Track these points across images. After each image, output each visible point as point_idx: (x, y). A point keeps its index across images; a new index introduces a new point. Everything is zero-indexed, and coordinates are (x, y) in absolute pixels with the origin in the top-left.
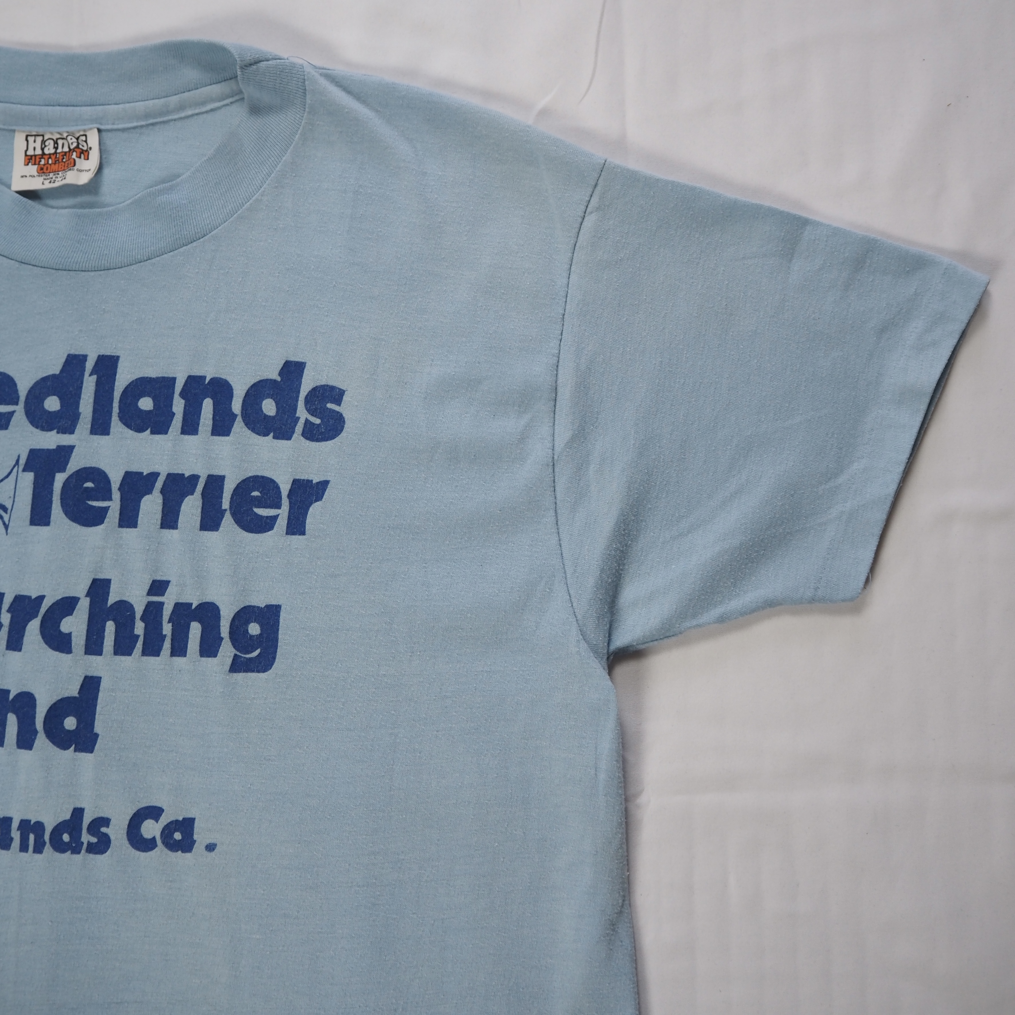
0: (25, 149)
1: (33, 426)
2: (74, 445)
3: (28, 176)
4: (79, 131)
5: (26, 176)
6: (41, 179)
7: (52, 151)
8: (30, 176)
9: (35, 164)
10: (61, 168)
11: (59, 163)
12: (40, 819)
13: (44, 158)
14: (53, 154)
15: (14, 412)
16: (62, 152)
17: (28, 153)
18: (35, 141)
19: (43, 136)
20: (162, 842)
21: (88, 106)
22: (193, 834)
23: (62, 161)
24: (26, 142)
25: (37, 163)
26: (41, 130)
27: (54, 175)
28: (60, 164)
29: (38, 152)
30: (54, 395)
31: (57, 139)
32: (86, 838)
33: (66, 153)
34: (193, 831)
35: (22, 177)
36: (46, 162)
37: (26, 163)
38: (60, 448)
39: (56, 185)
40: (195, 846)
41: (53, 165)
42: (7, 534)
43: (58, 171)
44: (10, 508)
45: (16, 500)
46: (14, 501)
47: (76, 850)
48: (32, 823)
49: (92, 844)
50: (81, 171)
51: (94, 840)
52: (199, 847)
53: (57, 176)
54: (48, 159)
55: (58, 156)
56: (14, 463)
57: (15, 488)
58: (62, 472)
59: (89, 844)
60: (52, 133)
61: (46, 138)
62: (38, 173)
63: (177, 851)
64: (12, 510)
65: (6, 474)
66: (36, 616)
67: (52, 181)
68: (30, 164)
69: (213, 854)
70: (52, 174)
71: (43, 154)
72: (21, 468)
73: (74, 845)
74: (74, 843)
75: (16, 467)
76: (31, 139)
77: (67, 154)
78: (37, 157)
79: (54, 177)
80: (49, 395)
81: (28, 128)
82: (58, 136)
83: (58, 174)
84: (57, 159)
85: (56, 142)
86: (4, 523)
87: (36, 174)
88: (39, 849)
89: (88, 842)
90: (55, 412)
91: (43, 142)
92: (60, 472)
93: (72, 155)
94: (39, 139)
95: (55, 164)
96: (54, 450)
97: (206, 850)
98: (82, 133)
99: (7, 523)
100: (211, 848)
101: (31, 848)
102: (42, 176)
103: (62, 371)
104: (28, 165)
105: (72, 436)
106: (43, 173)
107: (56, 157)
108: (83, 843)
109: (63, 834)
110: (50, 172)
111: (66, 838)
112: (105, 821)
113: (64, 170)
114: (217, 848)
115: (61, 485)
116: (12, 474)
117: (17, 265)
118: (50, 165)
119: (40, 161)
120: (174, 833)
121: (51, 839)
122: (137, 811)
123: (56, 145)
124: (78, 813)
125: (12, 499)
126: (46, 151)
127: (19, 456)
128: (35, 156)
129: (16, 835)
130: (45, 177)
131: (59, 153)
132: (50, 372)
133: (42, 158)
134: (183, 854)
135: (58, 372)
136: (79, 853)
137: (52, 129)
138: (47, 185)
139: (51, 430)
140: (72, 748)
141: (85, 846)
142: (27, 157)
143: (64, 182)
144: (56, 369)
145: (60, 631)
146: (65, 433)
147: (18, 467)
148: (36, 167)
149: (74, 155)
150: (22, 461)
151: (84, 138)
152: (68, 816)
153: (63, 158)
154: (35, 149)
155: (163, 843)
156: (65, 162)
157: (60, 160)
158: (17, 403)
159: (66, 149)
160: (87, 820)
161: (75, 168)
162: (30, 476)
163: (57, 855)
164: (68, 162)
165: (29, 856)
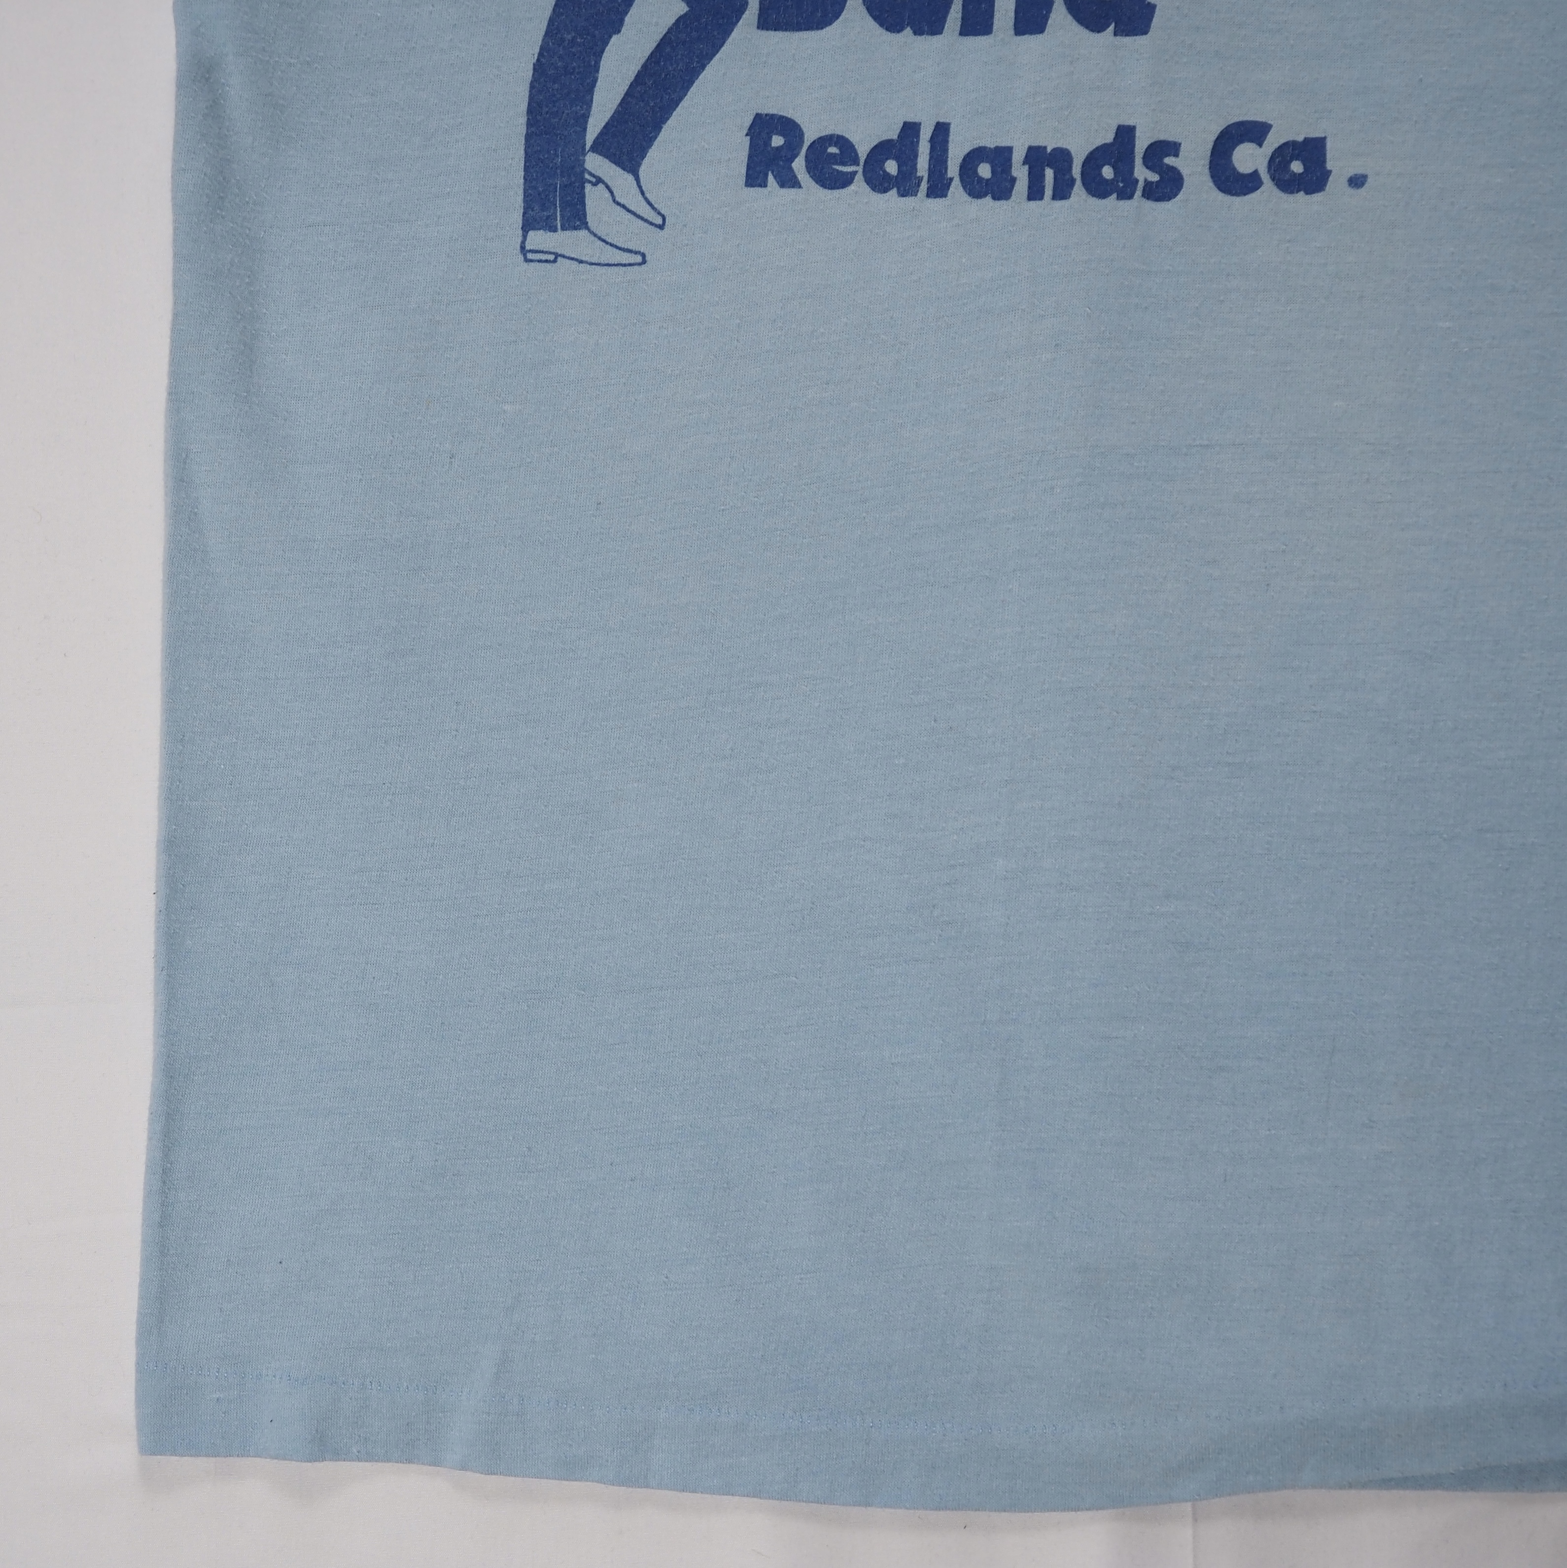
12: (1060, 144)
20: (1271, 177)
22: (1324, 161)
32: (1142, 174)
34: (1325, 155)
40: (1331, 178)
47: (1126, 194)
48: (1049, 150)
49: (1152, 183)
51: (1154, 177)
52: (1337, 183)
59: (1148, 184)
63: (1298, 192)
69: (1362, 191)
73: (1121, 185)
74: (1122, 182)
88: (1062, 192)
89: (1146, 180)
97: (1350, 185)
100: (1357, 181)
101: (1049, 192)
108: (1137, 181)
109: (1104, 165)
111: (1107, 172)
112: (1173, 148)
114: (1369, 180)
120: (1291, 162)
121: (1083, 174)
122: (1226, 128)
124: (1125, 134)
129: (1020, 173)
134: (1308, 197)
136: (1131, 197)
140: (1112, 28)
141: (1141, 185)
152: (1109, 138)
155: (1273, 179)
160: (1141, 145)
163: (1094, 202)
165: (1047, 205)
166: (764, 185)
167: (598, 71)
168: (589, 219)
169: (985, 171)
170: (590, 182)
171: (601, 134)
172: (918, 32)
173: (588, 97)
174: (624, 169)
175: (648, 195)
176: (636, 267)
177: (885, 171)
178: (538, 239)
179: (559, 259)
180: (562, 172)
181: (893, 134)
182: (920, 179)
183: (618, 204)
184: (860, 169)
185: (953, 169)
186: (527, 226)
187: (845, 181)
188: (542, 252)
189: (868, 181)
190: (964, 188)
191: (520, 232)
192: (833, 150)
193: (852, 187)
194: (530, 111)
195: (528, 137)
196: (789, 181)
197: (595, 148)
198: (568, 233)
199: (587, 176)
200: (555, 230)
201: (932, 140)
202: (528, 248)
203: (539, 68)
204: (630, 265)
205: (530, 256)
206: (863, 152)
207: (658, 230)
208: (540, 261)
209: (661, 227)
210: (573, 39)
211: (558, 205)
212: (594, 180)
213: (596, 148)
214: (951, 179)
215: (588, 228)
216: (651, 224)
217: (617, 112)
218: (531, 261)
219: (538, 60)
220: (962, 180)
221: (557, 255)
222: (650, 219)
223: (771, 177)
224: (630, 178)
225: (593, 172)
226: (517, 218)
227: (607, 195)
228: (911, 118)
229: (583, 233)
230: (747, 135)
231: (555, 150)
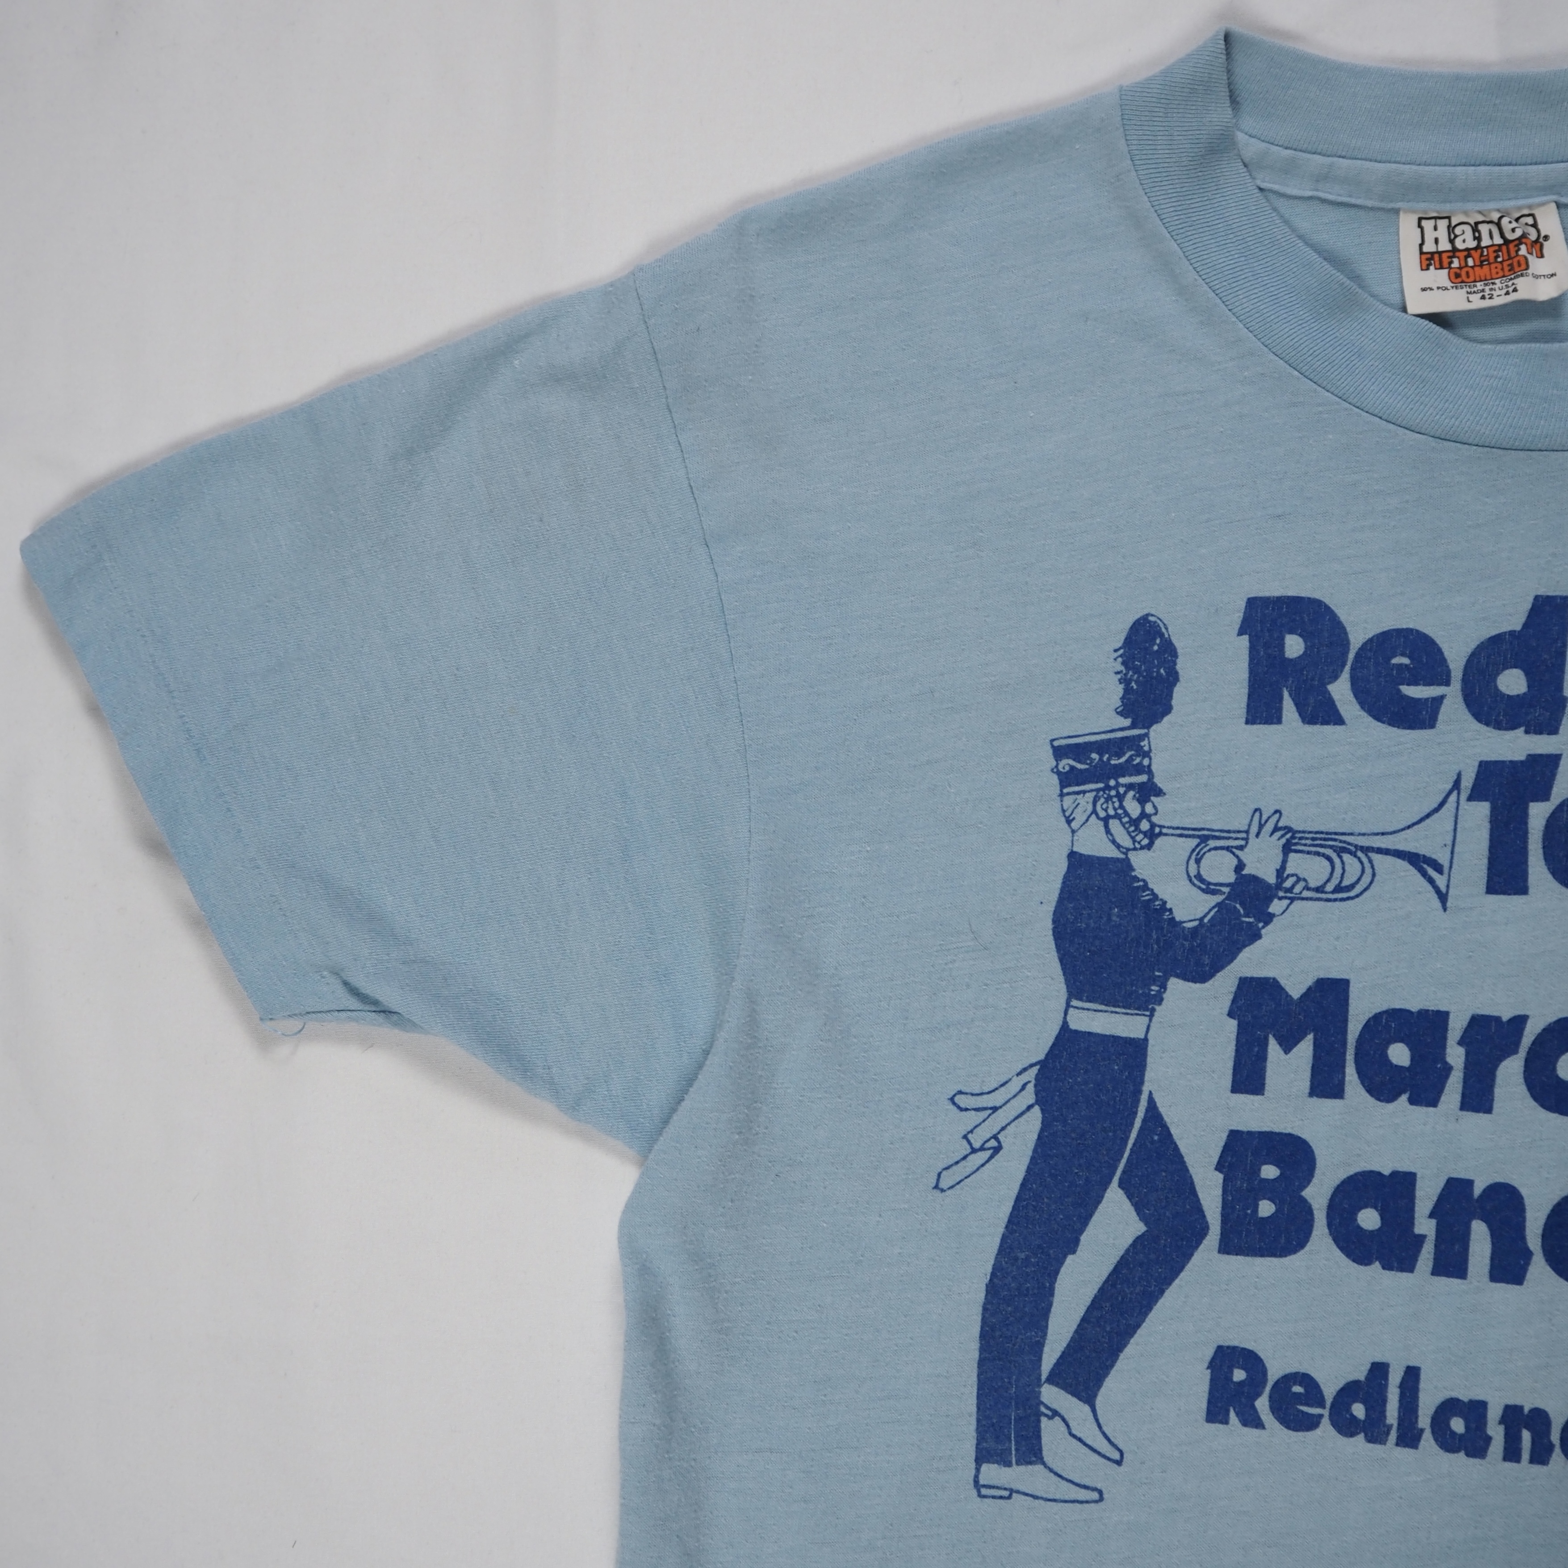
0: (1420, 242)
1: (1480, 721)
2: (1558, 752)
3: (1435, 287)
4: (1519, 208)
5: (1431, 289)
6: (1462, 293)
7: (1472, 244)
8: (1438, 288)
9: (1442, 268)
10: (1497, 273)
11: (1489, 264)
12: (1540, 1405)
13: (1458, 258)
14: (1476, 249)
15: (1442, 697)
16: (1493, 245)
17: (1426, 249)
18: (1435, 228)
19: (1449, 218)
21: (1536, 164)
23: (1496, 262)
24: (1419, 230)
25: (1445, 264)
26: (1445, 208)
27: (1486, 285)
28: (1493, 266)
29: (1445, 246)
30: (1516, 668)
31: (1477, 224)
33: (1500, 245)
35: (1424, 290)
36: (1463, 264)
37: (1424, 267)
38: (1534, 759)
39: (1498, 301)
41: (1476, 269)
42: (1445, 910)
43: (1492, 279)
44: (1446, 865)
45: (1457, 849)
46: (1452, 853)
48: (1526, 1410)
50: (1537, 277)
53: (1491, 286)
54: (1466, 257)
55: (1485, 253)
56: (1449, 786)
57: (1455, 830)
58: (1543, 801)
60: (1466, 213)
61: (1453, 223)
62: (1453, 283)
64: (1451, 867)
65: (1435, 805)
66: (1515, 1052)
67: (1487, 297)
68: (1432, 268)
70: (1482, 283)
71: (1455, 250)
72: (1464, 796)
75: (1455, 793)
76: (1428, 225)
77: (1504, 248)
78: (1444, 256)
79: (1487, 288)
80: (1505, 668)
81: (1423, 205)
82: (1480, 218)
83: (1493, 284)
84: (1483, 258)
85: (1475, 228)
86: (1438, 891)
87: (1449, 284)
88: (1541, 1457)
90: (1518, 696)
91: (1451, 229)
92: (1537, 801)
93: (1519, 249)
94: (1443, 224)
95: (1481, 266)
96: (1522, 762)
98: (1526, 212)
99: (1443, 890)
101: (1526, 1455)
102: (1462, 288)
103: (1526, 625)
104: (1428, 269)
105: (1553, 738)
106: (1463, 282)
107: (1482, 255)
110: (1475, 281)
113: (1504, 276)
115: (1543, 822)
116: (1447, 806)
117: (1433, 442)
118: (1472, 267)
119: (1451, 263)
121: (1562, 1439)
123: (1477, 235)
125: (1449, 848)
126: (1459, 245)
127: (1459, 775)
128: (1440, 253)
129: (1496, 1432)
130: (1469, 290)
131: (1487, 247)
132: (1505, 628)
133: (1454, 257)
135: (1518, 628)
137: (1470, 206)
138: (1477, 303)
139: (1513, 727)
142: (1424, 257)
143: (1513, 297)
144: (1516, 623)
145: (1557, 1077)
146: (1541, 733)
147: (1459, 794)
148: (1445, 272)
149: (1523, 250)
150: (1467, 783)
151: (1530, 220)
153: (1498, 256)
154: (1436, 241)
156: (1501, 262)
157: (1492, 260)
158: (1447, 683)
159: (1498, 240)
161: (1530, 271)
162: (1482, 810)
164: (1509, 262)
165: (1525, 1468)
166: (1226, 1422)
167: (1052, 1294)
168: (1045, 1453)
169: (1458, 1425)
170: (1046, 1415)
171: (1058, 1364)
172: (1387, 1266)
173: (1044, 1323)
174: (1080, 1400)
175: (1105, 1428)
176: (1093, 1505)
177: (1352, 1415)
178: (991, 1473)
179: (1014, 1495)
180: (1016, 1404)
181: (1361, 1374)
182: (1390, 1427)
183: (1074, 1436)
184: (1326, 1412)
185: (1424, 1421)
186: (982, 1457)
187: (1310, 1424)
188: (998, 1488)
189: (1335, 1424)
190: (1436, 1440)
191: (973, 1465)
192: (1297, 1389)
193: (1318, 1432)
194: (983, 1336)
195: (981, 1363)
196: (1252, 1421)
197: (1050, 1380)
198: (1022, 1468)
199: (1043, 1409)
200: (1009, 1464)
201: (1402, 1386)
202: (982, 1482)
203: (992, 1289)
204: (1087, 1502)
205: (984, 1491)
206: (1329, 1392)
207: (1115, 1465)
208: (994, 1497)
209: (1119, 1463)
210: (1027, 1258)
211: (1013, 1438)
212: (1049, 1413)
213: (1055, 1378)
214: (1422, 1431)
215: (1044, 1464)
216: (1109, 1459)
217: (1073, 1339)
218: (985, 1497)
219: (990, 1280)
220: (1433, 1432)
221: (1012, 1491)
222: (1108, 1455)
223: (1232, 1414)
224: (1087, 1408)
225: (1049, 1405)
226: (969, 1447)
227: (1063, 1428)
228: (1379, 1358)
229: (1039, 1468)
230: (1208, 1368)
231: (1009, 1378)
